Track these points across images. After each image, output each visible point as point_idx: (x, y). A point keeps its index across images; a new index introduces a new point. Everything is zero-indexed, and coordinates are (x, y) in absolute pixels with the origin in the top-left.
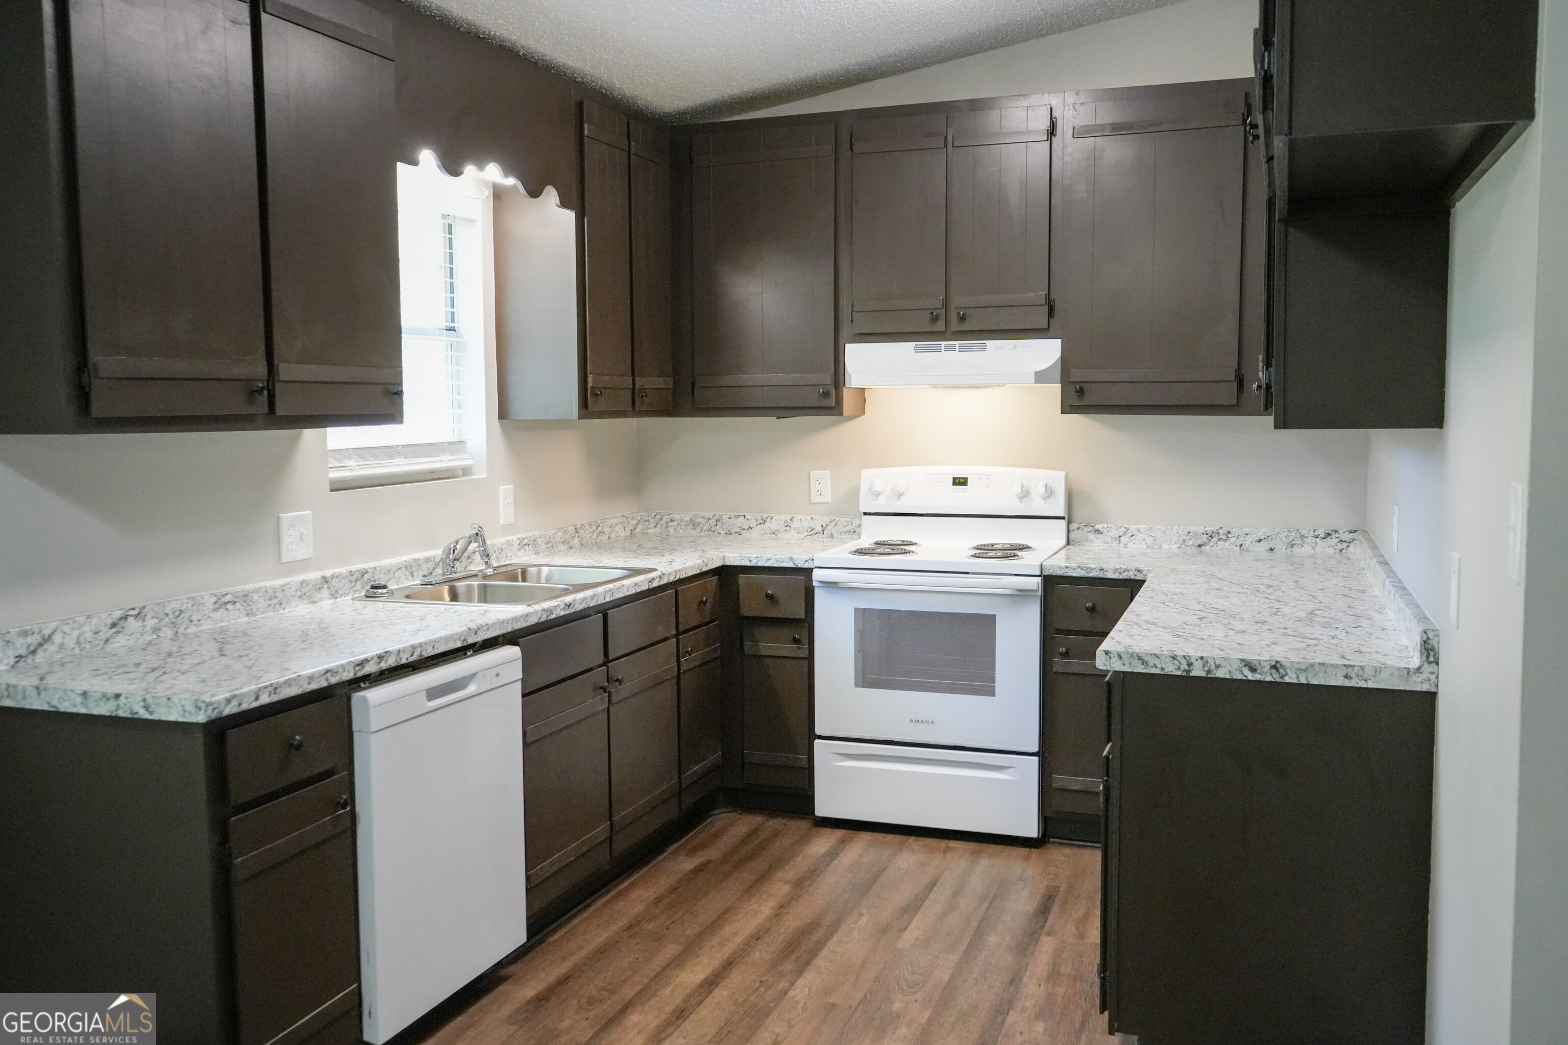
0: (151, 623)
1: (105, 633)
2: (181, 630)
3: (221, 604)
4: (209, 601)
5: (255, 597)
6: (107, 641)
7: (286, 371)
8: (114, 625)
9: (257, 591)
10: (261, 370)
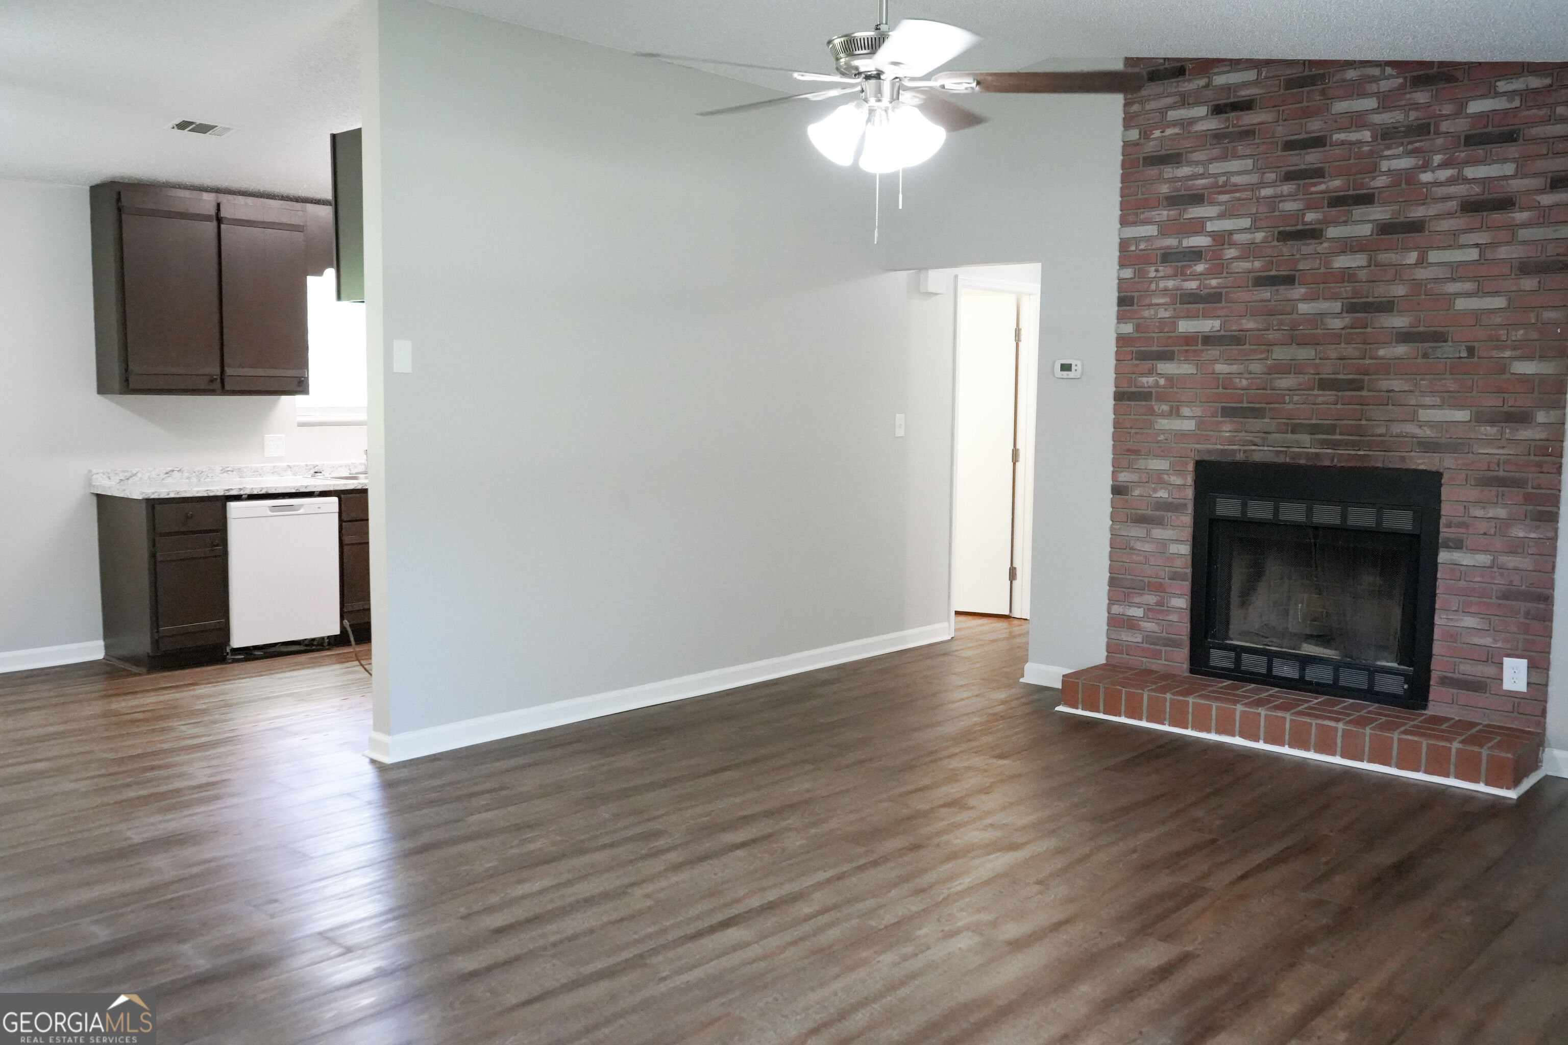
0: (186, 475)
1: (162, 476)
2: (202, 480)
3: (224, 471)
4: (218, 469)
5: (245, 470)
6: (163, 479)
7: (229, 371)
8: (167, 473)
9: (247, 467)
10: (217, 371)
